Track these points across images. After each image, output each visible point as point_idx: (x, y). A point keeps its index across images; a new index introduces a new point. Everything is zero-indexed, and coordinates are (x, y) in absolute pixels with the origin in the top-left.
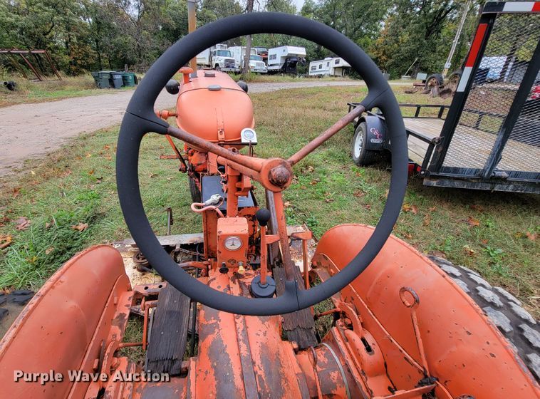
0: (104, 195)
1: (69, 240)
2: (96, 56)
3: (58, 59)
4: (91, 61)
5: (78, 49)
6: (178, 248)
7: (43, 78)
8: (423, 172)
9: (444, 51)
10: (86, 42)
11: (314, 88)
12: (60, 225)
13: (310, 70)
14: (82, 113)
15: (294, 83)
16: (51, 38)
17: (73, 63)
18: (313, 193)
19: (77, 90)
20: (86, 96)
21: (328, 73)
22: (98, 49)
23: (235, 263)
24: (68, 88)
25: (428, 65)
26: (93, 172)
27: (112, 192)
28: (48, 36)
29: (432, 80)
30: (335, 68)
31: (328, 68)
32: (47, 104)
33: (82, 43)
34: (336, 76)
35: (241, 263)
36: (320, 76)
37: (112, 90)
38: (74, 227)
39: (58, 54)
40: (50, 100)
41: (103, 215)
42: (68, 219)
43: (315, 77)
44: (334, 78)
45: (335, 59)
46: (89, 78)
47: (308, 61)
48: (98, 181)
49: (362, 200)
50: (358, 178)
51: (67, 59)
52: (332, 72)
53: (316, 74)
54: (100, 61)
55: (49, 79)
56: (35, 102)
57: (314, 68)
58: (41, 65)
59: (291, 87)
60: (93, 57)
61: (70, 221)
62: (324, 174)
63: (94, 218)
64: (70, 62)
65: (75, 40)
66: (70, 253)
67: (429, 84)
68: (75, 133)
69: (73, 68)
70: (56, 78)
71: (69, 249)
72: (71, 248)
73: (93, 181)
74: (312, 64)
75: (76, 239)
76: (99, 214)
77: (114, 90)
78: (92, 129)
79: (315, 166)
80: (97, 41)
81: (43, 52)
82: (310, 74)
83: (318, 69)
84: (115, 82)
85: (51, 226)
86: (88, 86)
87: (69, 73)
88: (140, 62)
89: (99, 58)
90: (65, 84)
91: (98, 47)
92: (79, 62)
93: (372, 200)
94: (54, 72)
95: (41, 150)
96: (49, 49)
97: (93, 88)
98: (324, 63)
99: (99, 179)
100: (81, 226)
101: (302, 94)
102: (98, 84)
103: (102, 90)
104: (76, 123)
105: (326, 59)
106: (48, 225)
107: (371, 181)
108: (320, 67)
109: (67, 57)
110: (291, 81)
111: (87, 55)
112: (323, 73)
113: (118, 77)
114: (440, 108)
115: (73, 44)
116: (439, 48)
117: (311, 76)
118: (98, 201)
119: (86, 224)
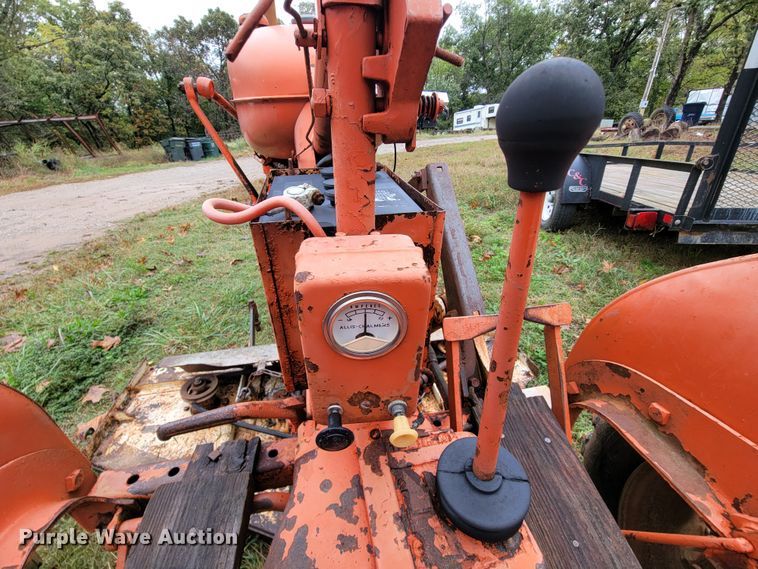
0: (156, 292)
1: (83, 366)
2: (169, 122)
3: (118, 129)
4: (161, 130)
5: (144, 114)
6: (261, 368)
7: (96, 153)
8: (678, 222)
9: (638, 84)
10: (154, 105)
11: (463, 143)
12: (72, 341)
13: (455, 124)
14: (144, 191)
15: (436, 140)
16: (107, 102)
17: (139, 134)
18: (486, 273)
19: (142, 165)
20: (151, 170)
21: (479, 126)
22: (171, 113)
23: (375, 408)
24: (130, 163)
25: (614, 108)
26: (144, 260)
27: (170, 288)
28: (102, 100)
29: (627, 121)
30: (489, 119)
31: (479, 120)
32: (97, 182)
33: (148, 107)
34: (491, 129)
35: (398, 404)
36: (469, 131)
37: (189, 162)
38: (94, 343)
39: (117, 123)
40: (102, 178)
41: (149, 323)
42: (86, 332)
43: (463, 132)
44: (488, 131)
45: (488, 106)
46: (158, 149)
47: (451, 112)
48: (151, 273)
49: (568, 278)
50: (551, 248)
51: (130, 129)
52: (484, 124)
53: (464, 128)
54: (174, 130)
55: (104, 154)
56: (81, 181)
57: (460, 122)
58: (96, 139)
59: (432, 145)
60: (164, 124)
61: (89, 335)
62: (499, 245)
63: (133, 327)
64: (135, 133)
65: (138, 102)
66: (82, 387)
67: (624, 127)
68: (131, 214)
69: (139, 140)
70: (115, 152)
71: (80, 381)
72: (84, 379)
73: (140, 274)
74: (457, 116)
75: (97, 364)
76: (143, 322)
77: (191, 162)
78: (156, 208)
79: (482, 236)
80: (169, 103)
81: (94, 117)
82: (455, 129)
83: (465, 122)
84: (193, 152)
85: (57, 343)
86: (157, 160)
87: (133, 146)
88: (227, 127)
89: (172, 125)
90: (126, 159)
91: (170, 110)
92: (146, 132)
93: (585, 277)
94: (112, 145)
95: (78, 239)
96: (106, 116)
97: (163, 162)
98: (473, 113)
99: (151, 270)
100: (107, 342)
101: (450, 151)
102: (170, 158)
103: (176, 163)
104: (133, 203)
105: (475, 107)
106: (52, 342)
107: (575, 251)
108: (469, 119)
109: (129, 125)
110: (430, 138)
111: (157, 123)
112: (472, 127)
113: (196, 145)
114: (657, 146)
115: (137, 107)
116: (630, 82)
117: (457, 132)
118: (143, 302)
119: (117, 339)
